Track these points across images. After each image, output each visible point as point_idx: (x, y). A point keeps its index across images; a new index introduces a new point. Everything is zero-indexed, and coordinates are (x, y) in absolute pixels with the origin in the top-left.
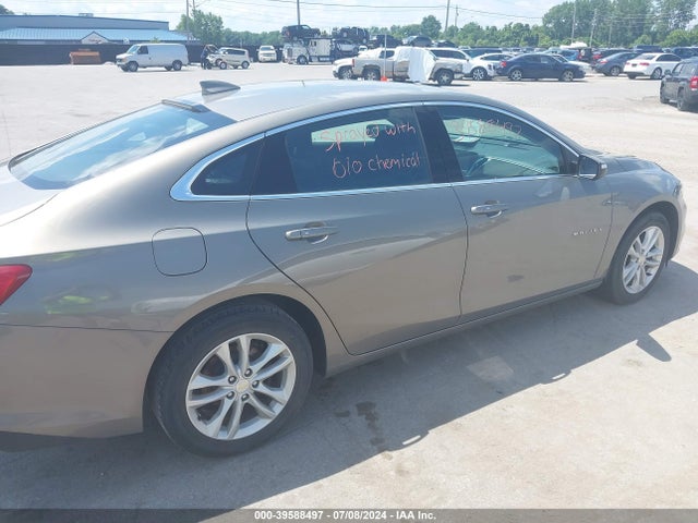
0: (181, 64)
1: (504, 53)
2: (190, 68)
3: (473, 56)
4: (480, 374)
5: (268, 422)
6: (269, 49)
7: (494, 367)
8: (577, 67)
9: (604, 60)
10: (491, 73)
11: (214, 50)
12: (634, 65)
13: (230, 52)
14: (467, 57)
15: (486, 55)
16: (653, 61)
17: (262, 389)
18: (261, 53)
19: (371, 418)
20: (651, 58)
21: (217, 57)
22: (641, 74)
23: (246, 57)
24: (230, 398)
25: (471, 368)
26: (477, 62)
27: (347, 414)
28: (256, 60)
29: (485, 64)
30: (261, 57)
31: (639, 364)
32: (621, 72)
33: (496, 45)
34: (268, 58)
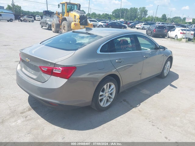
0: (12, 20)
1: (106, 21)
2: (15, 21)
3: (99, 22)
4: (144, 93)
5: (110, 103)
6: (39, 17)
7: (145, 91)
8: (125, 26)
9: (131, 24)
10: (104, 26)
11: (23, 16)
12: (138, 26)
13: (28, 17)
14: (98, 22)
15: (102, 22)
16: (142, 25)
17: (110, 95)
18: (36, 18)
19: (127, 102)
20: (142, 24)
21: (24, 18)
22: (140, 28)
23: (33, 19)
24: (105, 97)
25: (141, 92)
26: (100, 23)
27: (122, 102)
28: (35, 20)
29: (102, 24)
30: (36, 19)
31: (172, 89)
32: (135, 27)
33: (100, 19)
34: (38, 19)
